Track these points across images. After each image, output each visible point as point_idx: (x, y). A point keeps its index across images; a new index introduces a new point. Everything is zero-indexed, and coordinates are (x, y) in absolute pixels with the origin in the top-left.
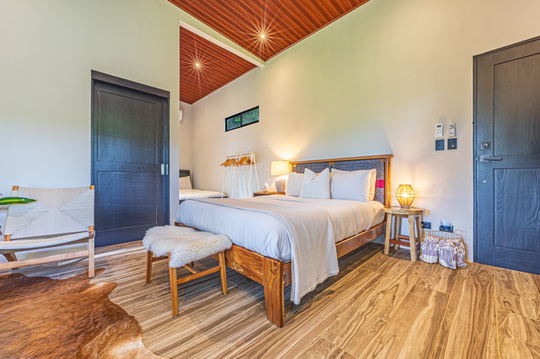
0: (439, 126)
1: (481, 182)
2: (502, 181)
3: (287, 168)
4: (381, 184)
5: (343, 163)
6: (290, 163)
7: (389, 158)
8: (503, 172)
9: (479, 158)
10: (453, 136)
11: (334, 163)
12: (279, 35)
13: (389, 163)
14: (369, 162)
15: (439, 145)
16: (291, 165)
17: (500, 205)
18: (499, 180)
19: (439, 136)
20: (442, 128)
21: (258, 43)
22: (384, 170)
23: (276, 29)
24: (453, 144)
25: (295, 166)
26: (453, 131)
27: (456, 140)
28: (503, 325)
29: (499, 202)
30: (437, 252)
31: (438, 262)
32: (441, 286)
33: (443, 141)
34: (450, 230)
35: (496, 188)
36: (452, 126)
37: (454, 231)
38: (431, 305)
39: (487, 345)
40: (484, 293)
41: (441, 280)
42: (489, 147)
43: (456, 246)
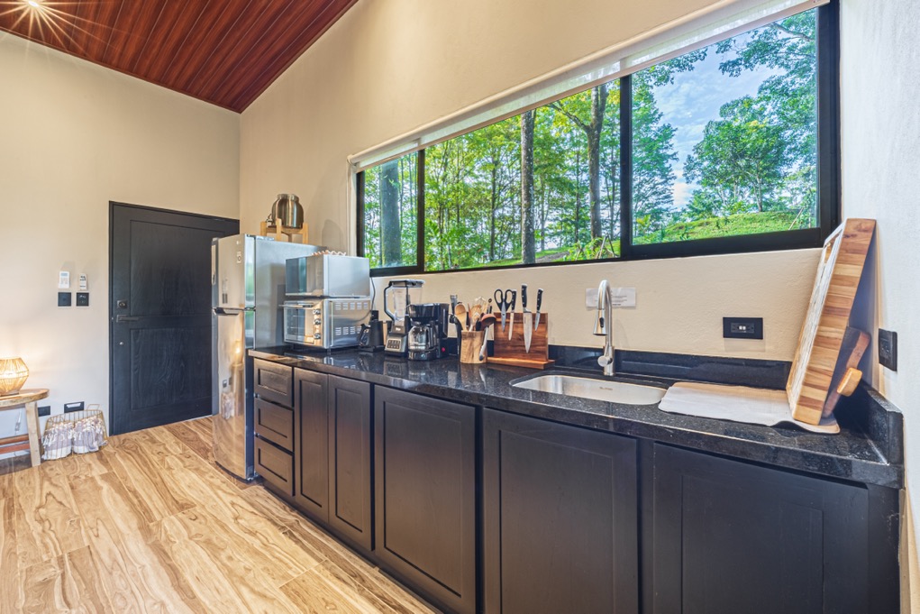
0: (65, 275)
1: (118, 344)
2: (138, 341)
8: (138, 332)
9: (115, 318)
10: (84, 290)
15: (64, 299)
17: (136, 366)
18: (135, 340)
19: (65, 287)
20: (68, 277)
24: (83, 300)
26: (84, 283)
27: (87, 295)
28: (166, 466)
29: (135, 364)
30: (73, 439)
31: (73, 453)
32: (98, 470)
33: (70, 294)
34: (81, 408)
35: (132, 349)
36: (84, 278)
37: (85, 408)
38: (105, 486)
39: (165, 480)
40: (139, 455)
41: (93, 465)
42: (126, 307)
43: (96, 422)
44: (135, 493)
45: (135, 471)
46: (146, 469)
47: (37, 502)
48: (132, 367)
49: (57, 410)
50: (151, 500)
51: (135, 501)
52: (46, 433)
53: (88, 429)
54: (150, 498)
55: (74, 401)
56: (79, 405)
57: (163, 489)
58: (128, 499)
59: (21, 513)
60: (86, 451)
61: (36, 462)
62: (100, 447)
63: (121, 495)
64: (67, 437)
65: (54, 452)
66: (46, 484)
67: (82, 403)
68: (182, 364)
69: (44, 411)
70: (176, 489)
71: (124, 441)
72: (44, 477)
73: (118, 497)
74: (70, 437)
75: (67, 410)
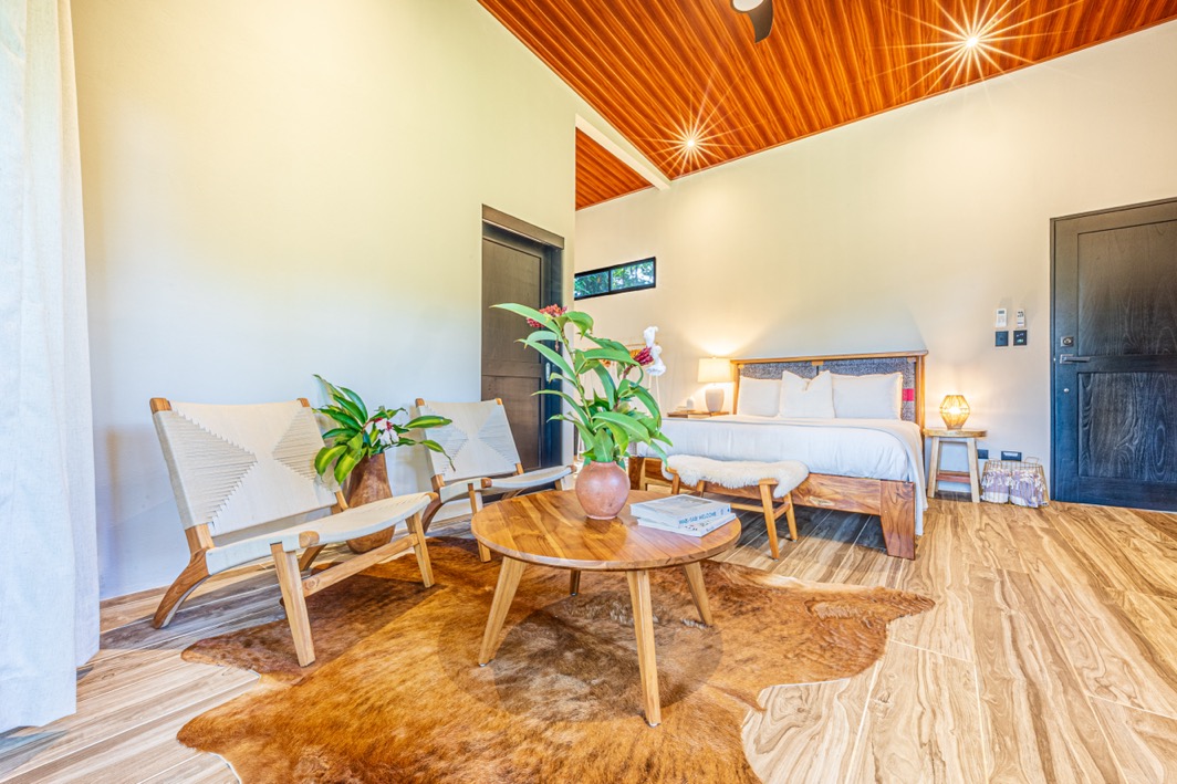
0: (1001, 312)
1: (1061, 391)
2: (1088, 388)
3: (726, 369)
4: (908, 395)
5: (840, 362)
6: (732, 361)
7: (923, 357)
8: (1090, 377)
9: (1058, 359)
10: (1021, 327)
11: (822, 363)
12: (717, 140)
13: (923, 364)
14: (888, 361)
15: (1002, 339)
16: (733, 366)
17: (1086, 421)
18: (1084, 387)
19: (1001, 326)
20: (1005, 315)
21: (676, 154)
22: (915, 374)
23: (717, 130)
24: (1022, 337)
25: (741, 367)
26: (1022, 319)
27: (1025, 332)
28: (1132, 546)
29: (1085, 417)
30: (1009, 487)
31: (1009, 502)
32: (1036, 522)
33: (1007, 333)
34: (1018, 459)
35: (1081, 398)
36: (1021, 314)
37: (1023, 459)
38: (1046, 539)
39: (1131, 559)
40: (1090, 525)
41: (1032, 518)
42: (1072, 344)
43: (1036, 476)
44: (1084, 554)
45: (1084, 537)
46: (1100, 540)
47: (978, 526)
48: (1080, 420)
49: (994, 456)
50: (1108, 568)
51: (1085, 561)
52: (985, 474)
53: (1026, 480)
54: (1106, 565)
55: (1012, 449)
56: (1016, 455)
57: (1127, 565)
58: (1075, 556)
59: (964, 529)
60: (1024, 504)
61: (976, 498)
62: (1039, 506)
63: (1066, 550)
64: (1004, 482)
65: (992, 494)
66: (985, 517)
67: (1020, 454)
68: (1161, 426)
69: (983, 455)
70: (1149, 572)
71: (1069, 509)
72: (983, 512)
73: (1062, 551)
74: (1007, 484)
75: (1004, 458)
